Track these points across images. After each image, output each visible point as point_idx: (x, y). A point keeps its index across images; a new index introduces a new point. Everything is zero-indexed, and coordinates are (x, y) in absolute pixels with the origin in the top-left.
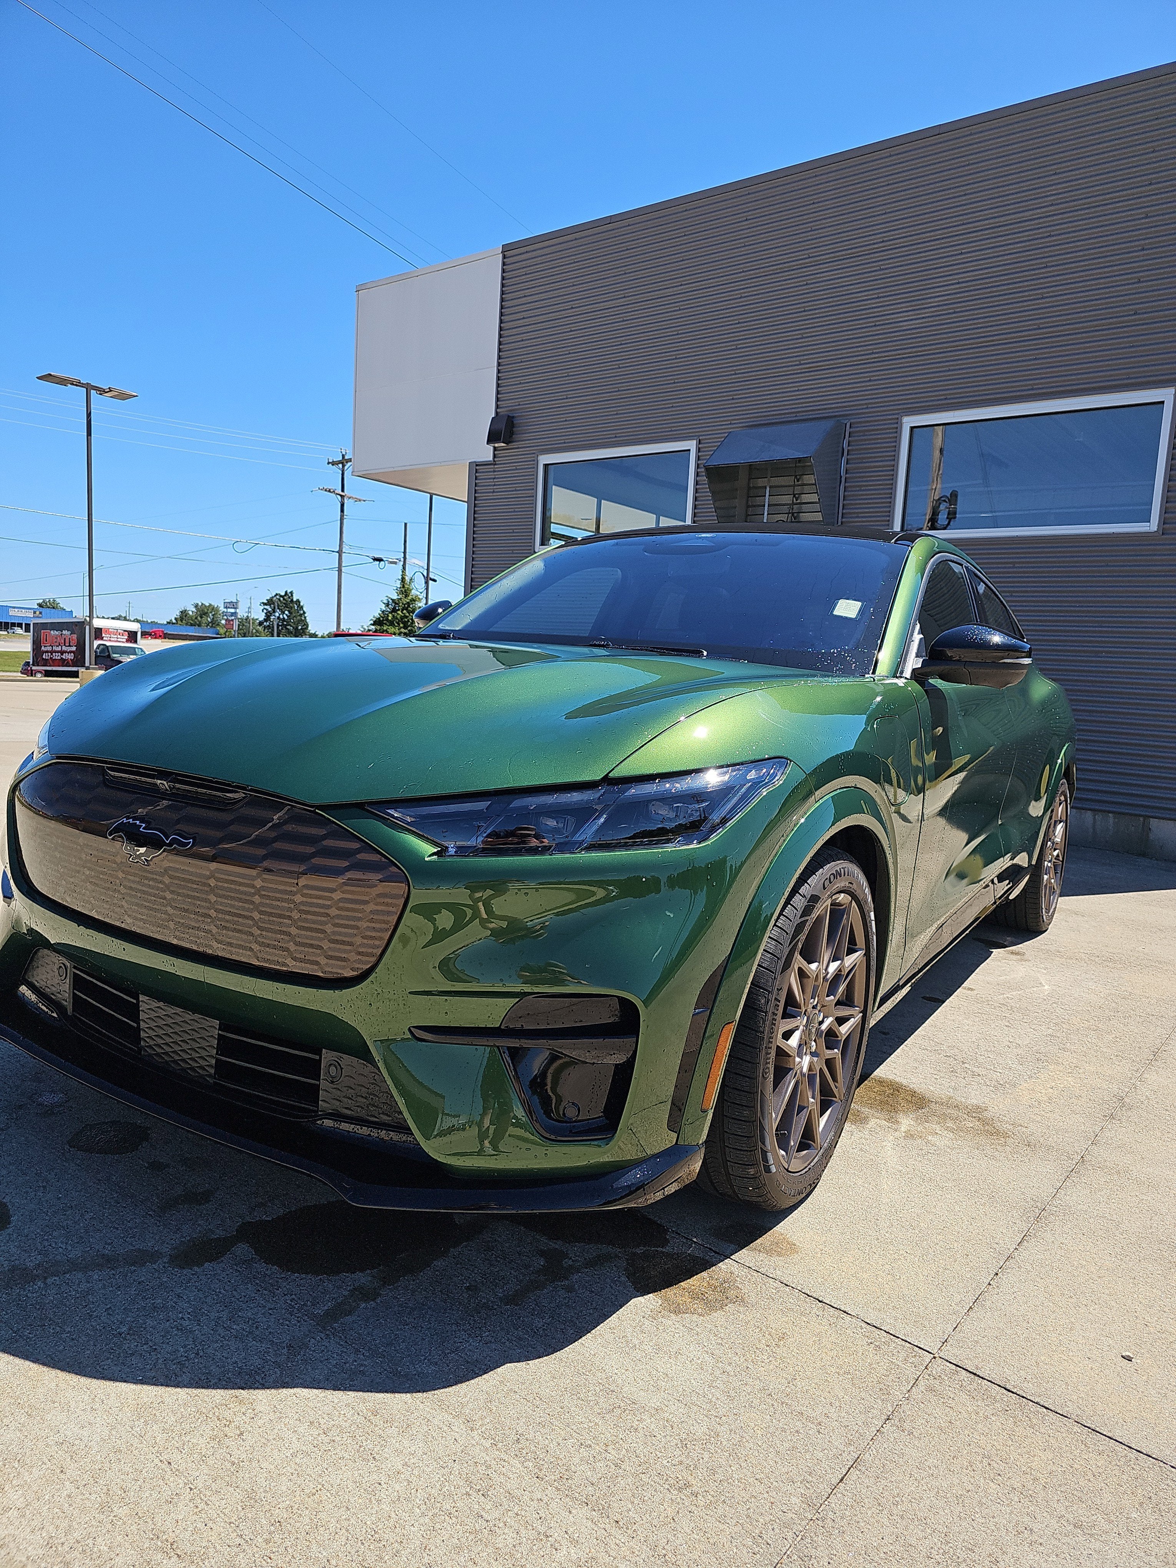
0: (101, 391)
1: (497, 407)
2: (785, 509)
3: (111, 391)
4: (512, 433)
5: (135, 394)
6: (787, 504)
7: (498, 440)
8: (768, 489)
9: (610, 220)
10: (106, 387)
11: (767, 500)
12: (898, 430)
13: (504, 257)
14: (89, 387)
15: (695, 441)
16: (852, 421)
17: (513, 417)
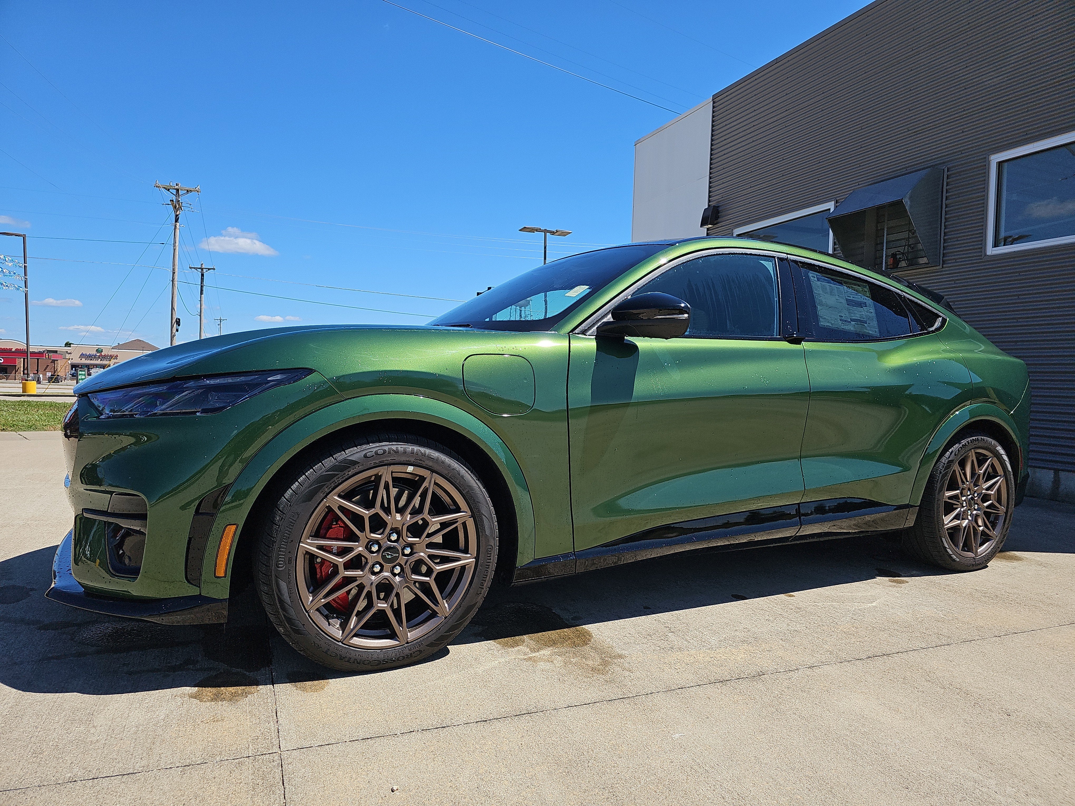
0: (553, 233)
1: (709, 201)
2: (903, 242)
3: (557, 232)
4: (717, 217)
5: (570, 232)
6: (904, 239)
7: (706, 224)
8: (886, 230)
9: (777, 61)
10: (555, 230)
11: (885, 239)
12: (986, 167)
13: (714, 103)
14: (546, 231)
15: (833, 202)
16: (949, 166)
17: (718, 207)
